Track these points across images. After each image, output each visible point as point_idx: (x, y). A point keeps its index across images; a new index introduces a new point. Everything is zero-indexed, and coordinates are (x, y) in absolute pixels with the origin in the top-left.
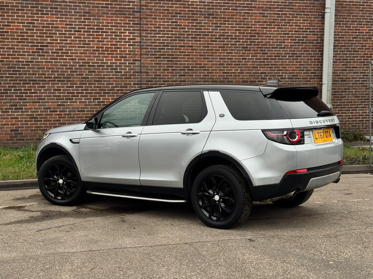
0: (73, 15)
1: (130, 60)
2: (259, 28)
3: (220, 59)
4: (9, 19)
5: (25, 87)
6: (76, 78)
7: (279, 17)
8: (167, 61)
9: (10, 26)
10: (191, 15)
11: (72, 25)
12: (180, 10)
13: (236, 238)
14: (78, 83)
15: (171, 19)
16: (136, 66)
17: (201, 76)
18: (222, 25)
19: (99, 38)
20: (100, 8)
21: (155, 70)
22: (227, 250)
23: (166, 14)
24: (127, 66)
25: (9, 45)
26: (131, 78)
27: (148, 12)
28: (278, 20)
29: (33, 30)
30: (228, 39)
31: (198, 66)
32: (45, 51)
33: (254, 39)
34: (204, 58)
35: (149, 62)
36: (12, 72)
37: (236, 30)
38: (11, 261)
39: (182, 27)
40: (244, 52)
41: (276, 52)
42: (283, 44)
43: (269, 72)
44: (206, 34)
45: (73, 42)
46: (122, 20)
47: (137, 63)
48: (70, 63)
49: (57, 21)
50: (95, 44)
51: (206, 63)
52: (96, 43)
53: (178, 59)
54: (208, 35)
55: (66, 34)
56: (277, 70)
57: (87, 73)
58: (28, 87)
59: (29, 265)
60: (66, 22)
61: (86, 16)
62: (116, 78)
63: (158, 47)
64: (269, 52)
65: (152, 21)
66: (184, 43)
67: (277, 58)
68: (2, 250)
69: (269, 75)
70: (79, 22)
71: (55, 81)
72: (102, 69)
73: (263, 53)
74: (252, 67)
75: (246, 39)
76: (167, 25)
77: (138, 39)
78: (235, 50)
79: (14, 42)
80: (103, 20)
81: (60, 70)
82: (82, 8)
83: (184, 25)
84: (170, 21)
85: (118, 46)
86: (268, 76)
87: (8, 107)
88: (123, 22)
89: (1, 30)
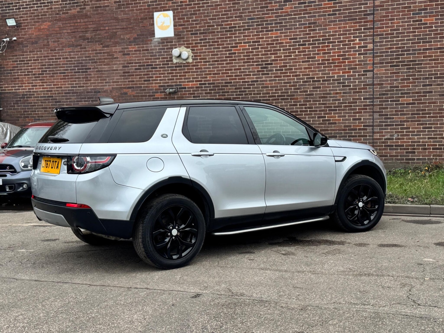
0: (297, 28)
1: (360, 72)
4: (236, 40)
6: (300, 95)
8: (407, 69)
9: (237, 47)
10: (440, 10)
11: (296, 39)
12: (425, 6)
14: (302, 100)
15: (413, 18)
16: (368, 78)
19: (325, 50)
20: (327, 17)
21: (391, 80)
23: (406, 13)
24: (357, 79)
25: (236, 66)
26: (361, 92)
29: (258, 48)
32: (269, 69)
35: (384, 72)
36: (238, 93)
39: (428, 25)
45: (297, 57)
46: (352, 27)
47: (369, 74)
48: (294, 79)
49: (281, 36)
50: (321, 57)
52: (322, 55)
53: (421, 65)
55: (290, 49)
57: (312, 89)
60: (291, 36)
61: (312, 27)
62: (344, 93)
63: (395, 54)
65: (388, 23)
66: (430, 45)
70: (304, 35)
71: (278, 99)
72: (328, 84)
76: (408, 25)
77: (370, 46)
79: (241, 63)
81: (283, 88)
82: (307, 19)
83: (430, 23)
84: (412, 20)
85: (347, 57)
89: (229, 52)
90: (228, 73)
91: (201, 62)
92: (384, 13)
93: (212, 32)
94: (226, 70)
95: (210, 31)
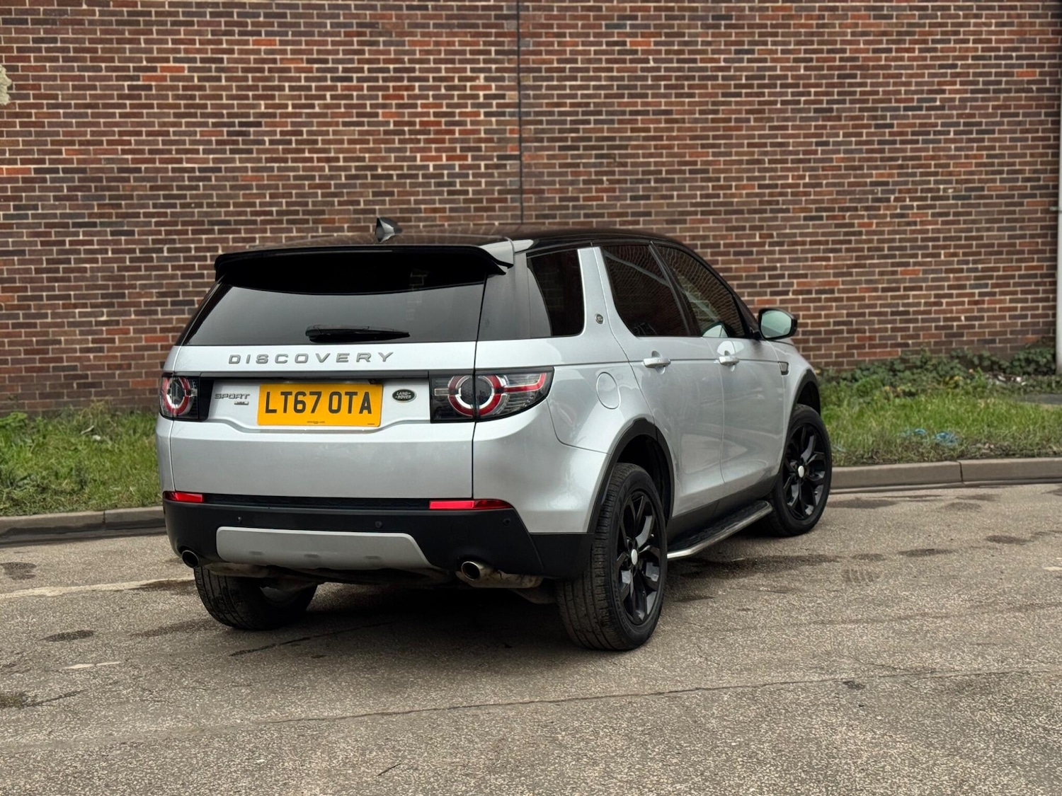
0: (327, 34)
1: (491, 158)
2: (867, 51)
3: (750, 145)
4: (151, 51)
5: (200, 240)
6: (339, 212)
7: (927, 17)
8: (597, 156)
9: (154, 69)
10: (663, 21)
11: (326, 61)
12: (632, 9)
13: (806, 678)
14: (346, 226)
15: (606, 35)
16: (508, 175)
17: (694, 196)
18: (757, 48)
19: (402, 97)
20: (405, 12)
21: (561, 183)
22: (780, 714)
23: (592, 21)
24: (482, 175)
25: (152, 124)
26: (493, 209)
27: (540, 17)
28: (924, 25)
29: (219, 79)
30: (775, 86)
31: (687, 168)
32: (252, 137)
33: (851, 85)
34: (703, 146)
35: (545, 161)
36: (162, 201)
37: (796, 60)
38: (160, 744)
39: (640, 56)
40: (820, 123)
41: (918, 121)
42: (938, 96)
43: (896, 179)
44: (709, 73)
45: (329, 111)
46: (467, 44)
47: (511, 165)
48: (322, 169)
49: (284, 52)
50: (392, 115)
51: (711, 158)
52: (394, 110)
53: (627, 149)
54: (716, 78)
55: (309, 88)
56: (922, 174)
57: (371, 198)
58: (208, 240)
59: (208, 756)
60: (311, 52)
61: (365, 36)
62: (452, 210)
63: (569, 118)
64: (895, 122)
65: (552, 44)
66: (644, 104)
67: (921, 138)
68: (136, 710)
69: (897, 188)
70: (345, 52)
71: (280, 222)
72: (412, 185)
73: (877, 126)
74: (847, 168)
75: (828, 85)
76: (596, 52)
77: (512, 96)
78: (794, 119)
79: (168, 115)
80: (412, 43)
81: (294, 192)
82: (354, 11)
83: (644, 52)
84: (604, 40)
85: (457, 118)
86: (893, 192)
87: (154, 299)
88: (468, 48)
89: (129, 83)
90: (129, 143)
91: (40, 106)
92: (541, 16)
93: (73, 22)
94: (121, 134)
95: (66, 17)
